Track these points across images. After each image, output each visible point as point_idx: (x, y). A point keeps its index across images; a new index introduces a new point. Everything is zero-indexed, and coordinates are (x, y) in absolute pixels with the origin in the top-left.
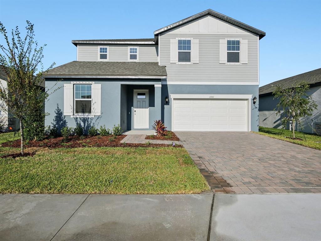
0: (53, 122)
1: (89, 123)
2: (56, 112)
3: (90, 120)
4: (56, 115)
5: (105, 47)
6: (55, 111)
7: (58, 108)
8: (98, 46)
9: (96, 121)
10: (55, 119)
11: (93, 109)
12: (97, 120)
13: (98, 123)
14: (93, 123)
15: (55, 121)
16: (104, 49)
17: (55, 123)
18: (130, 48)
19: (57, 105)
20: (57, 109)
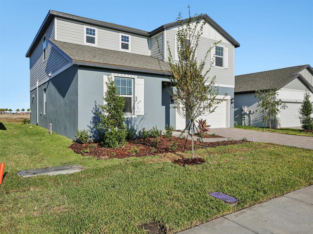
0: (90, 125)
1: (133, 124)
2: (94, 112)
3: (133, 121)
4: (93, 115)
5: (93, 28)
6: (92, 111)
7: (96, 106)
8: (84, 26)
9: (140, 123)
10: (92, 121)
11: (138, 109)
12: (140, 121)
13: (142, 125)
14: (137, 125)
15: (93, 123)
16: (91, 30)
17: (92, 126)
18: (122, 36)
19: (94, 102)
20: (95, 108)
